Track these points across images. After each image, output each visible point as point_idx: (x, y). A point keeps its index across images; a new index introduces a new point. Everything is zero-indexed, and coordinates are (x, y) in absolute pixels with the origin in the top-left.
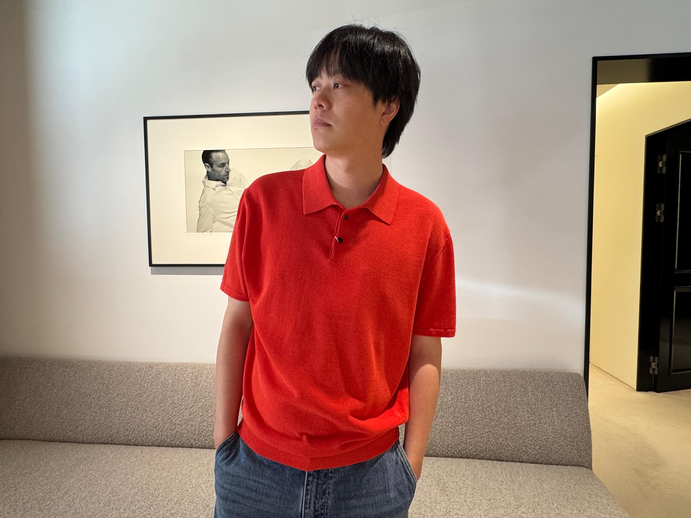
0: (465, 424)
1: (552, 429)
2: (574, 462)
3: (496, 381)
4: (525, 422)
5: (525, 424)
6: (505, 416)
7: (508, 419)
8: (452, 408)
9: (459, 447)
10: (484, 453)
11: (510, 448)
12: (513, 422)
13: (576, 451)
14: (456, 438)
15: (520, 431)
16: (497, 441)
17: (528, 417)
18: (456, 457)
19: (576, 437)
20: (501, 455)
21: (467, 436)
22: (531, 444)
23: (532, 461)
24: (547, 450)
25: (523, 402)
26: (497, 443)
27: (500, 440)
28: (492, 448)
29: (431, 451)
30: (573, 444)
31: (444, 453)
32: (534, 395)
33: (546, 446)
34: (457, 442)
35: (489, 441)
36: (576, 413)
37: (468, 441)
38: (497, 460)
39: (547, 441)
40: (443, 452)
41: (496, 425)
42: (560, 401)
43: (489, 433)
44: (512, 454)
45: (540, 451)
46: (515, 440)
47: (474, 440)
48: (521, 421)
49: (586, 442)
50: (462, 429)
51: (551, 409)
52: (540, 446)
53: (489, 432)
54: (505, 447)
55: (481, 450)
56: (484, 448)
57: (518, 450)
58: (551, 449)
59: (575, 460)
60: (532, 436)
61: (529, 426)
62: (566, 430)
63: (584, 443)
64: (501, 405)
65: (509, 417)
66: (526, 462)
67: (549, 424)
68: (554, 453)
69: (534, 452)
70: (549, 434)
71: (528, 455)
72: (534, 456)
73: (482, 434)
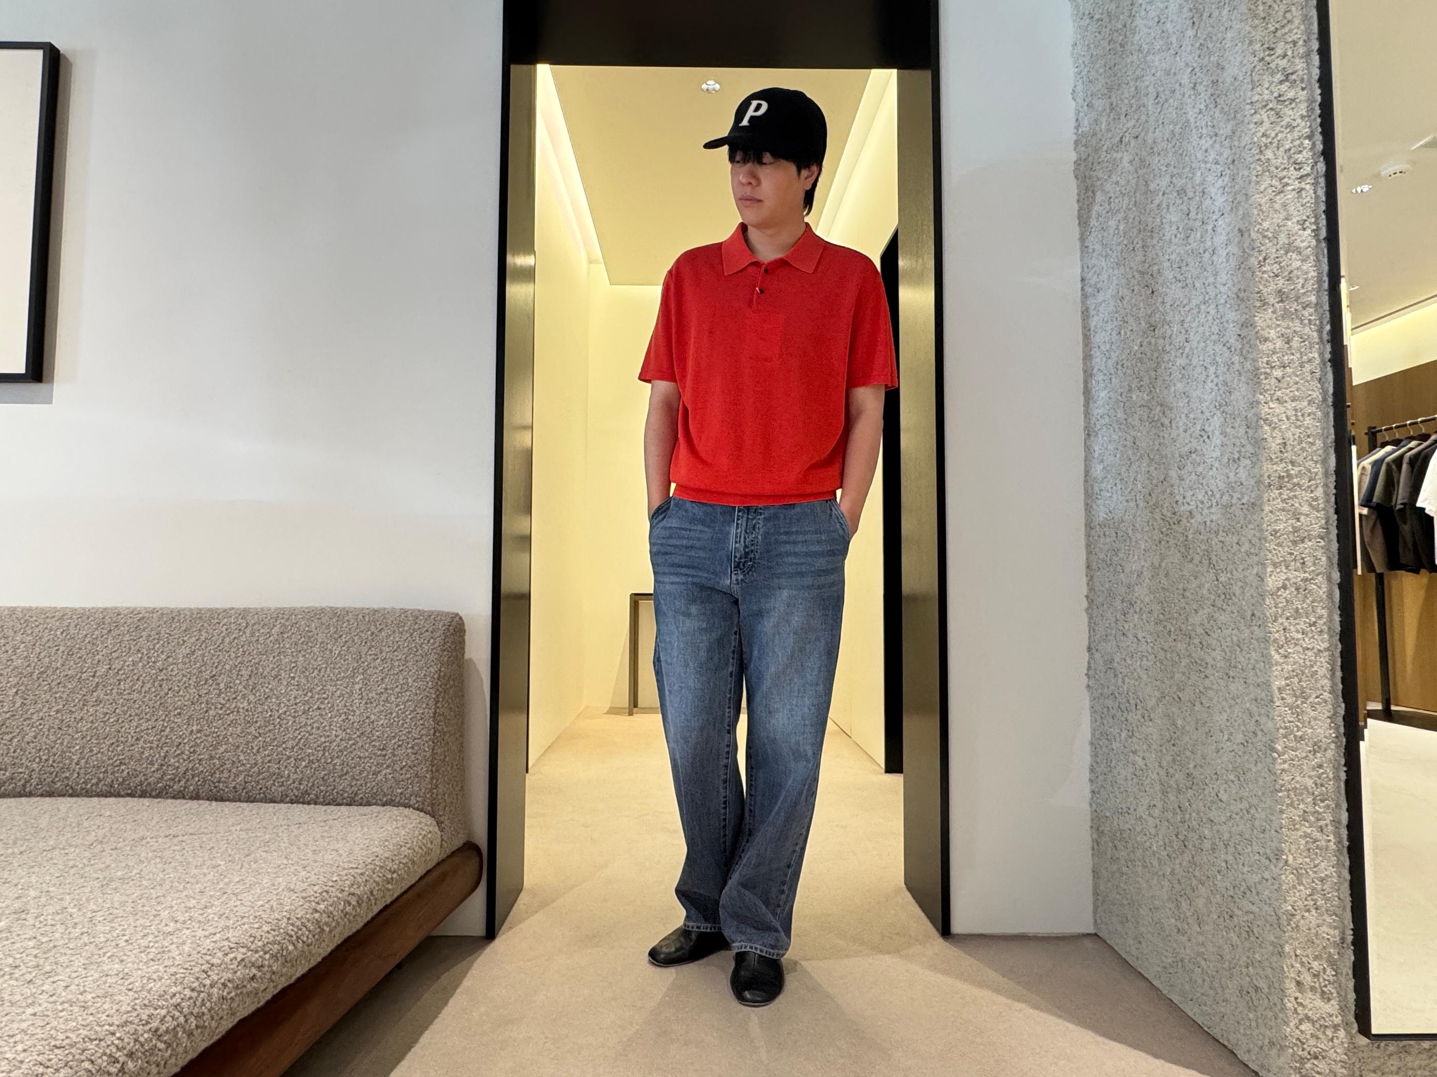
0: (148, 716)
1: (344, 721)
2: (385, 795)
4: (285, 709)
5: (285, 713)
7: (250, 703)
8: (128, 681)
9: (123, 771)
10: (182, 782)
11: (243, 769)
12: (260, 710)
13: (389, 770)
14: (119, 749)
15: (269, 728)
16: (215, 753)
17: (296, 697)
18: (118, 795)
19: (394, 737)
20: (220, 786)
21: (145, 742)
22: (290, 757)
23: (293, 797)
24: (324, 769)
25: (293, 665)
27: (222, 749)
28: (202, 769)
29: (59, 784)
30: (384, 753)
31: (89, 786)
33: (323, 761)
34: (121, 757)
35: (194, 752)
37: (147, 754)
39: (326, 749)
40: (85, 783)
41: (219, 715)
43: (199, 735)
44: (246, 783)
45: (311, 772)
46: (257, 749)
47: (159, 753)
48: (278, 705)
49: (416, 748)
50: (137, 727)
52: (311, 762)
53: (199, 731)
54: (230, 767)
55: (175, 775)
56: (182, 769)
57: (260, 773)
58: (336, 766)
59: (386, 791)
60: (294, 739)
61: (295, 717)
62: (373, 722)
63: (409, 751)
64: (243, 672)
65: (251, 698)
67: (338, 710)
68: (340, 777)
69: (295, 776)
70: (334, 732)
71: (283, 784)
72: (295, 785)
73: (181, 736)
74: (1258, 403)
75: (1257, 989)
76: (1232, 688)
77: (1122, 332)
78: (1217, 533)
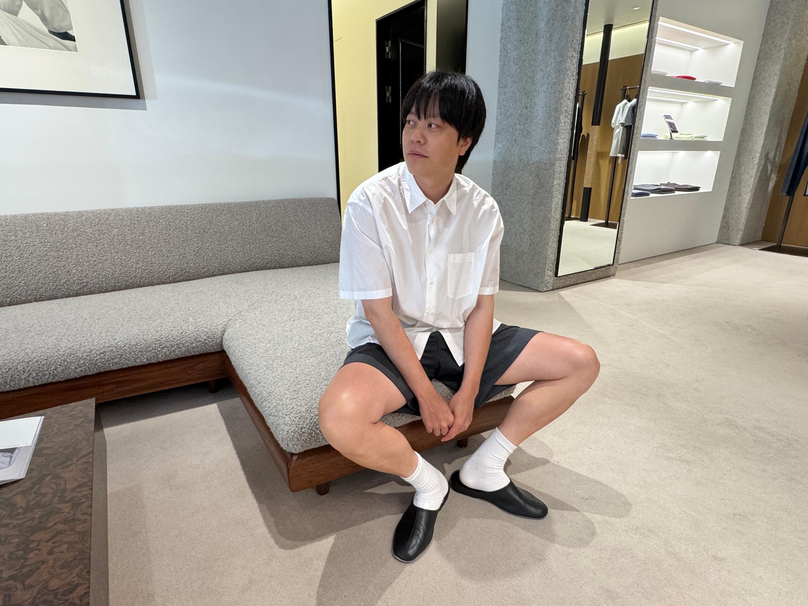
0: (252, 243)
1: (318, 238)
3: (273, 207)
5: (298, 237)
6: (283, 233)
7: (286, 235)
8: (239, 231)
9: (249, 262)
10: (271, 263)
11: (289, 257)
12: (290, 237)
13: (334, 252)
14: (246, 255)
15: (295, 242)
16: (279, 253)
17: (300, 231)
18: (248, 271)
20: (283, 263)
21: (255, 252)
22: (304, 251)
23: (306, 264)
24: (315, 254)
25: (295, 220)
26: (279, 254)
27: (282, 251)
28: (276, 258)
32: (303, 214)
33: (315, 251)
34: (248, 258)
35: (273, 253)
36: (333, 224)
37: (256, 256)
38: (281, 268)
39: (315, 247)
40: (236, 268)
41: (277, 240)
42: (322, 217)
44: (291, 261)
45: (311, 255)
46: (293, 250)
47: (261, 255)
48: (295, 234)
50: (250, 247)
51: (316, 223)
52: (311, 252)
54: (285, 256)
55: (268, 262)
56: (270, 260)
57: (295, 258)
58: (319, 252)
59: (335, 258)
60: (304, 245)
61: (302, 238)
62: (327, 237)
64: (279, 225)
65: (286, 233)
66: (302, 266)
67: (315, 234)
68: (320, 256)
69: (307, 257)
70: (316, 242)
71: (303, 260)
72: (307, 260)
73: (267, 249)
74: (558, 139)
75: (538, 273)
76: (541, 208)
77: (515, 105)
78: (541, 170)
